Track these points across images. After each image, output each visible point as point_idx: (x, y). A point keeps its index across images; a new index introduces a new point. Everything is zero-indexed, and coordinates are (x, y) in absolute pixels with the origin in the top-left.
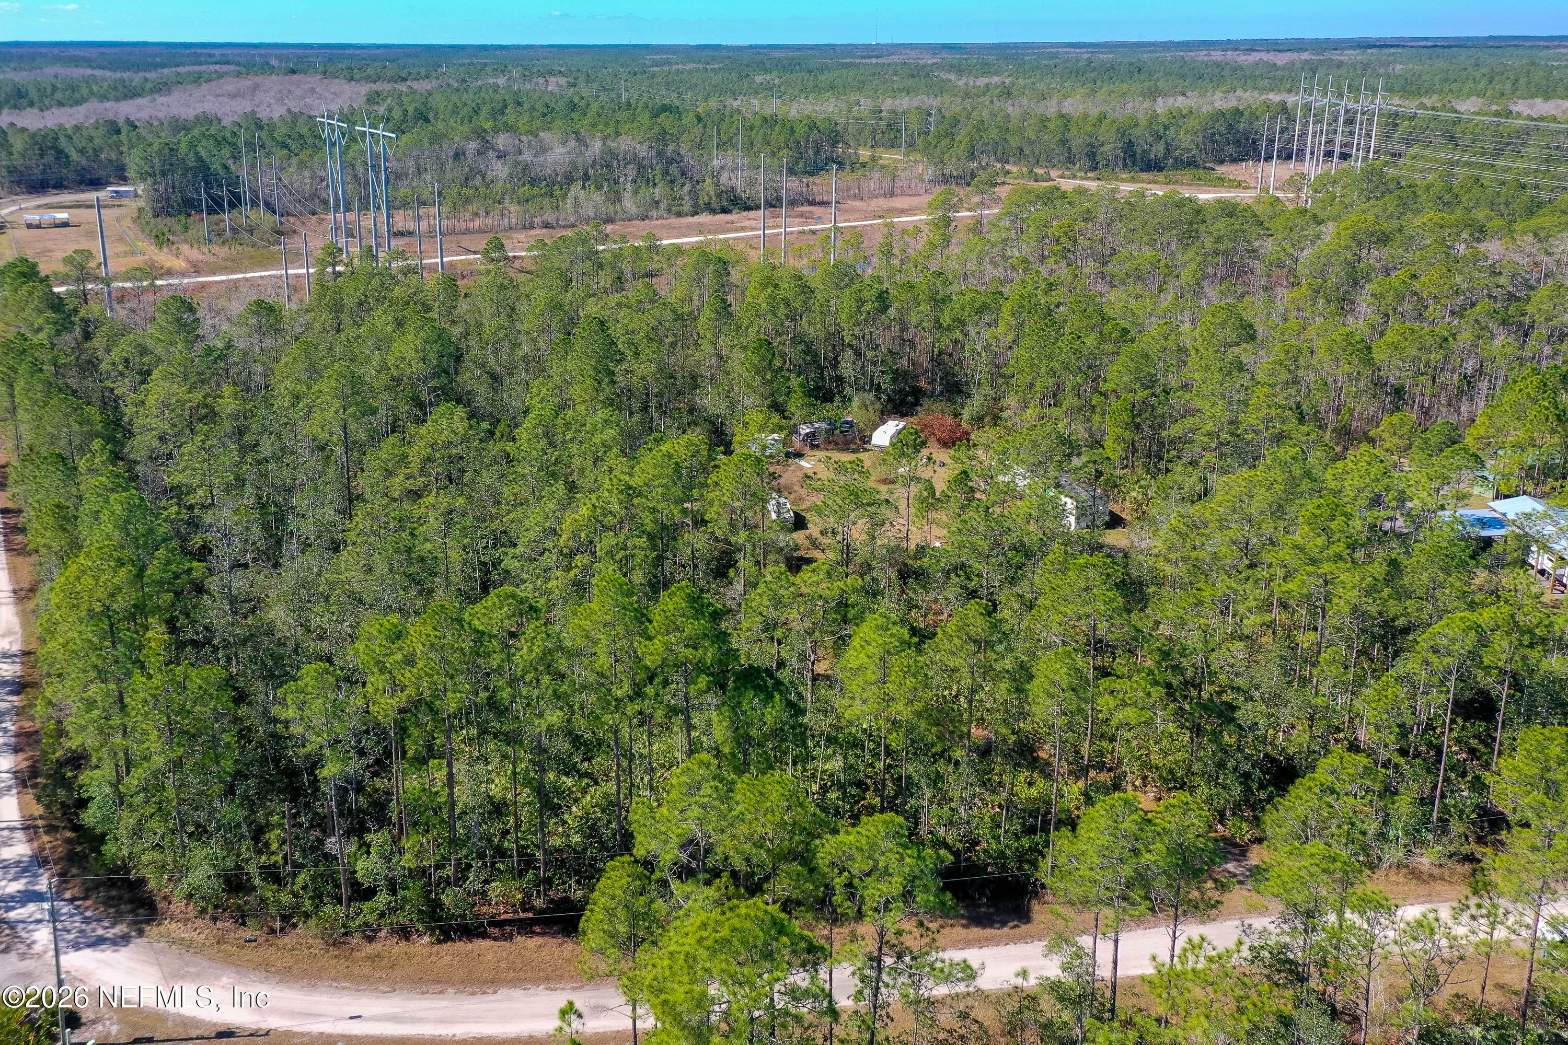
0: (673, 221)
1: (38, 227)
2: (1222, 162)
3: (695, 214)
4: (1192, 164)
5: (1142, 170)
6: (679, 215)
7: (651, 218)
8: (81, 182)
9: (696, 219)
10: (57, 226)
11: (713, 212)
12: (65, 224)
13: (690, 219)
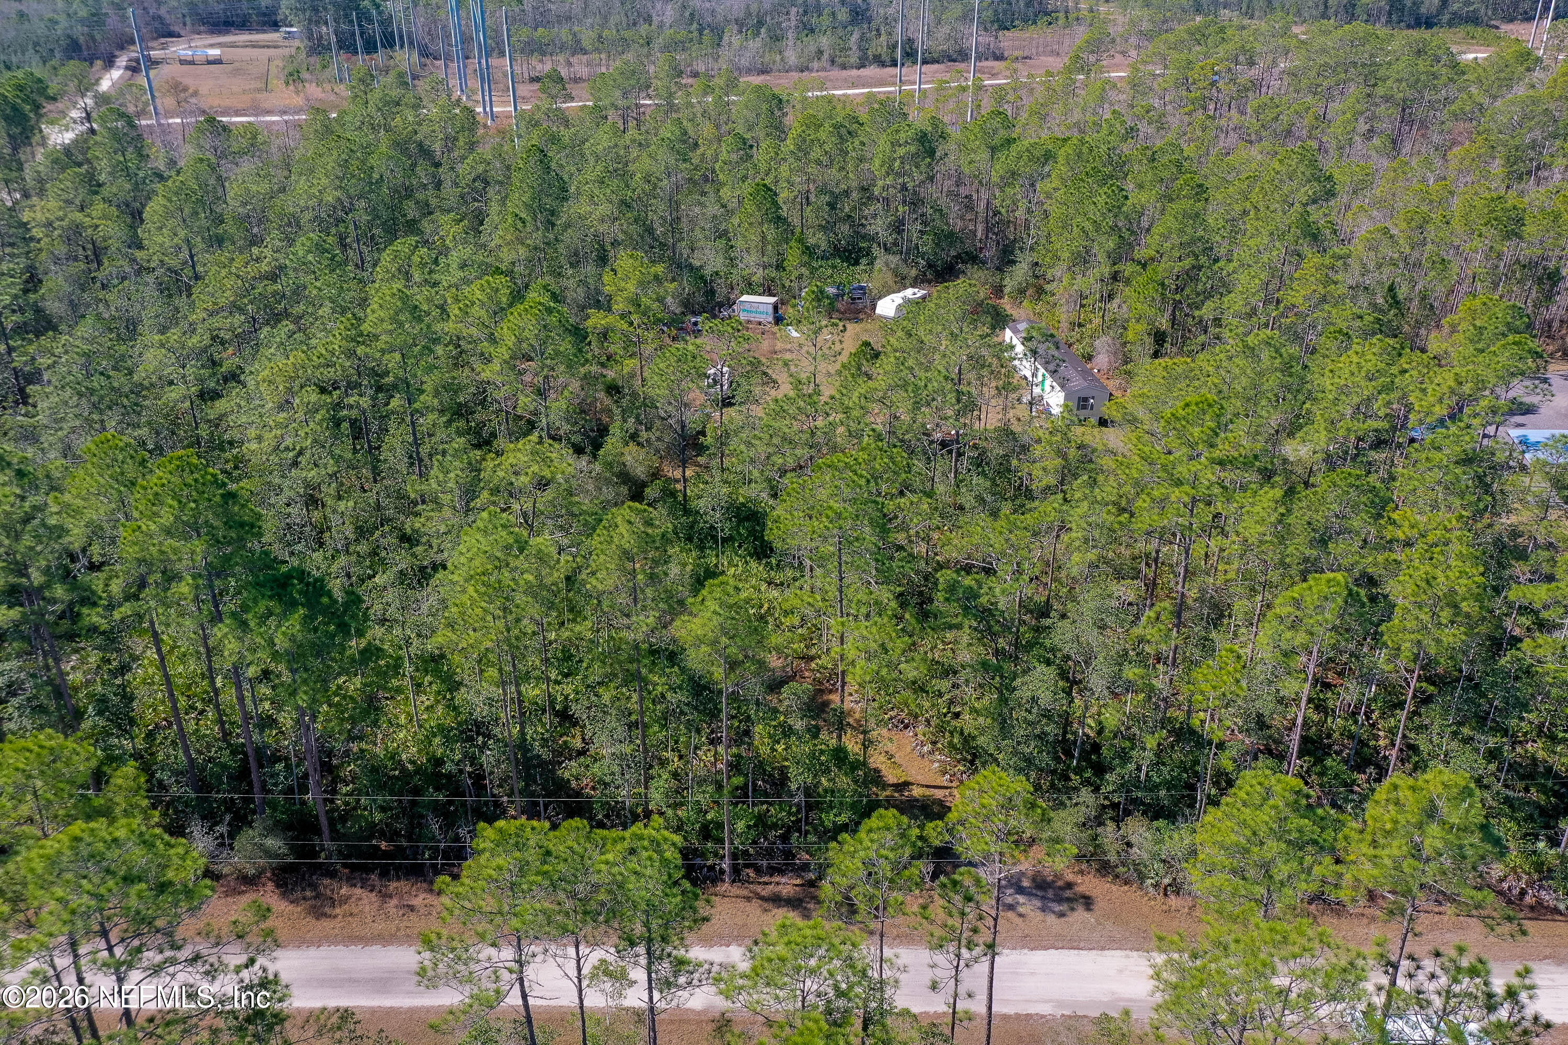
0: (836, 73)
1: (192, 63)
2: (1511, 20)
3: (862, 66)
4: (1474, 20)
5: (1409, 27)
6: (844, 67)
7: (811, 71)
8: (264, 24)
9: (862, 72)
10: (209, 63)
11: (883, 64)
12: (217, 61)
13: (854, 72)
